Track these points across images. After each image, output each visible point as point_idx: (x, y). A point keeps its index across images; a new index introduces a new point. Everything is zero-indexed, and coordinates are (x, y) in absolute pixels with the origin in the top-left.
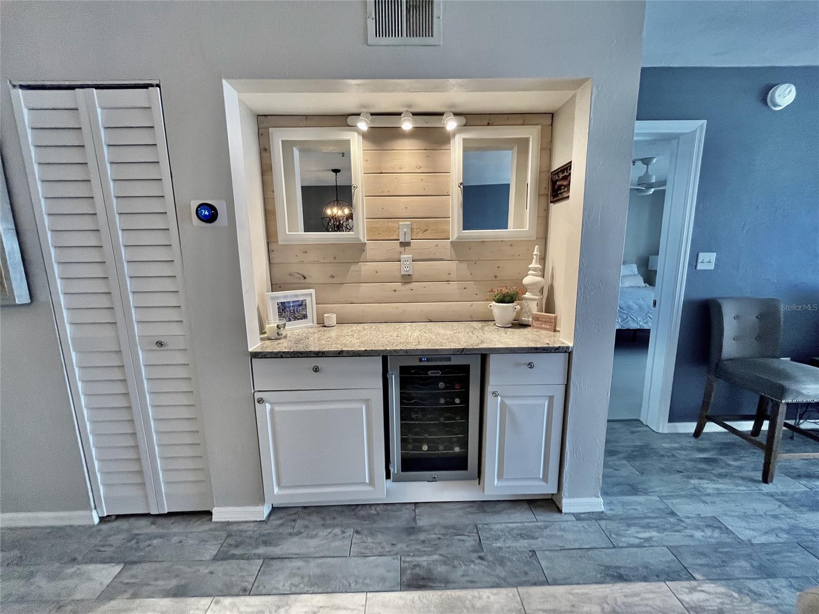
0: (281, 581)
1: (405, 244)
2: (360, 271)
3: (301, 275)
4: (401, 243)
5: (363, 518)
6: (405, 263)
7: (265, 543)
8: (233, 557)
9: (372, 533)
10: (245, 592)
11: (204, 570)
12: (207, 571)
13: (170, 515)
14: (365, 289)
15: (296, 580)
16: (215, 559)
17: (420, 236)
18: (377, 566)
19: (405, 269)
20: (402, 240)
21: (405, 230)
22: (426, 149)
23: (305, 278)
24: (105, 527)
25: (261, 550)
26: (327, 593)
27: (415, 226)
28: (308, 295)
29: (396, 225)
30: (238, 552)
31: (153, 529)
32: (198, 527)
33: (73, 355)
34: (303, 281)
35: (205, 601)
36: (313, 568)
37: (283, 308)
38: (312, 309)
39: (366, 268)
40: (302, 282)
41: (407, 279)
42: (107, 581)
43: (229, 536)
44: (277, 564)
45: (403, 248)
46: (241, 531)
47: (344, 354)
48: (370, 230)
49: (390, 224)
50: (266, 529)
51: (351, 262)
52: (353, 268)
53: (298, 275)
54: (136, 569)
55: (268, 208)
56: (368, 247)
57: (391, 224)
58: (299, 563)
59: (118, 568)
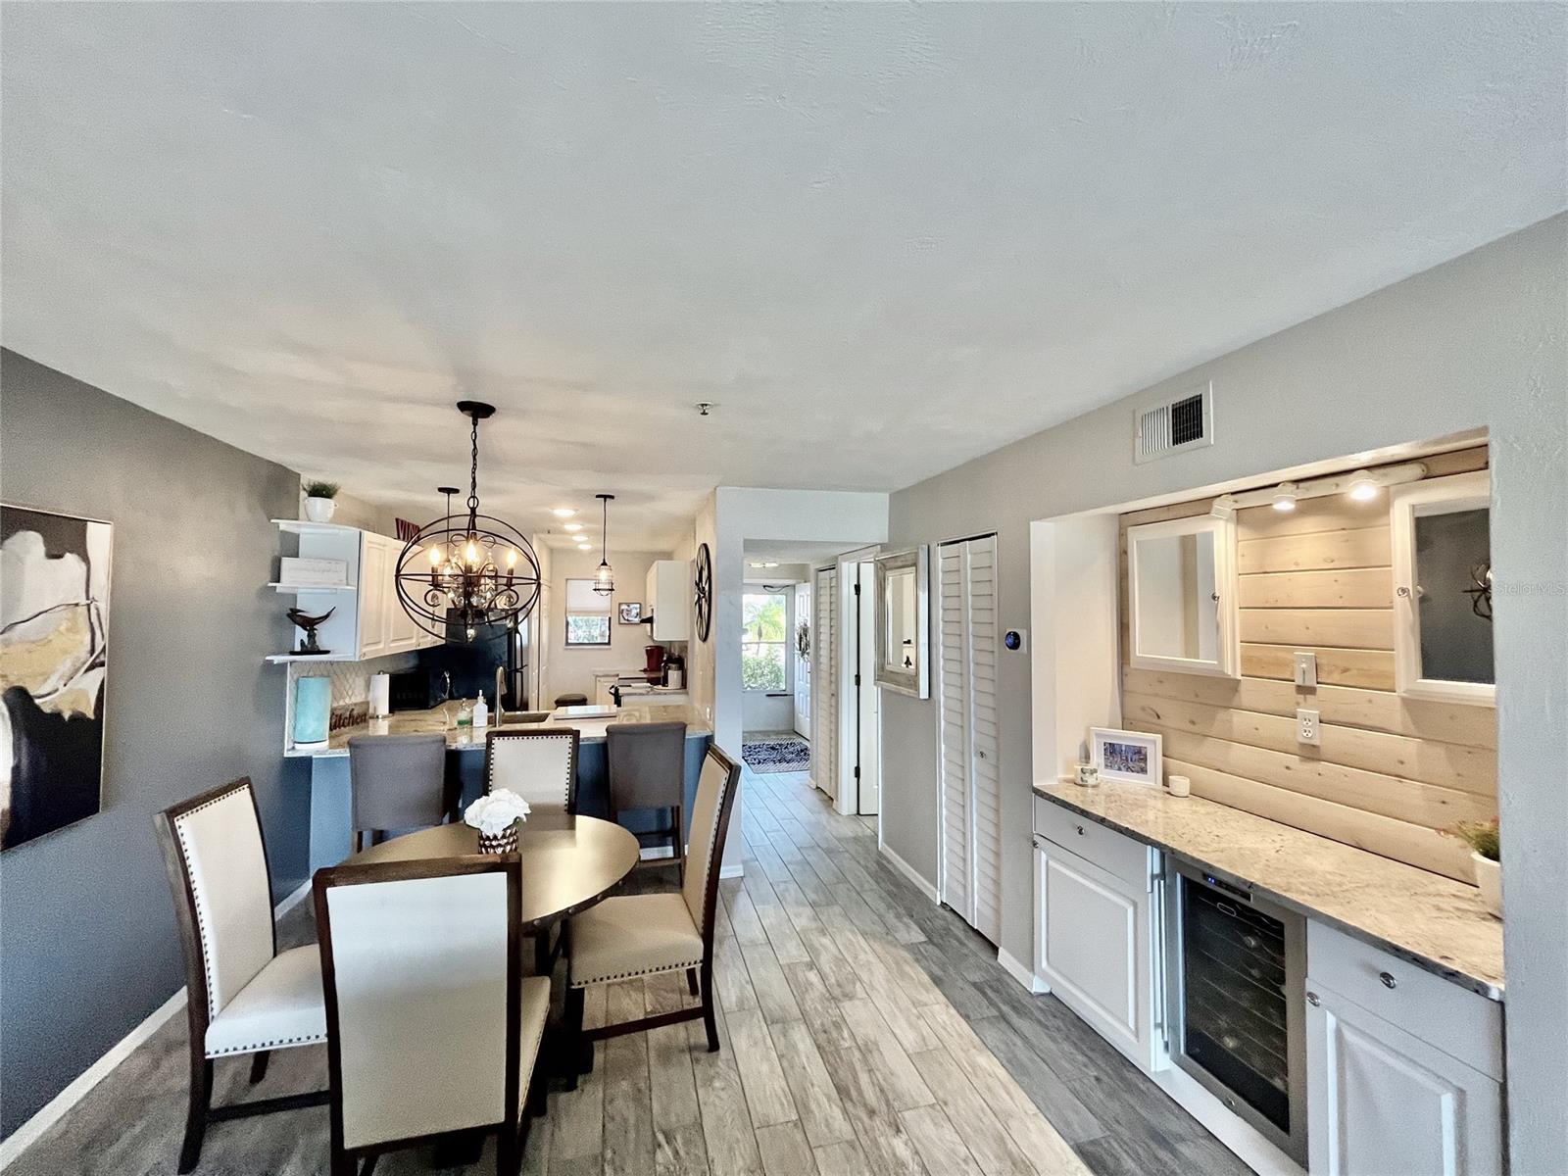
0: (992, 1035)
1: (1305, 690)
2: (1230, 722)
3: (1154, 711)
4: (1299, 687)
5: (1123, 1079)
6: (1305, 723)
7: (1014, 1008)
8: (984, 994)
9: (1111, 1094)
10: (967, 1018)
11: (960, 983)
12: (961, 986)
13: (977, 932)
14: (1240, 754)
15: (1003, 1047)
16: (975, 985)
17: (1336, 677)
18: (1077, 1113)
19: (1305, 734)
20: (1299, 681)
21: (1304, 666)
22: (1343, 529)
23: (1159, 717)
24: (941, 911)
25: (1005, 1008)
26: (1013, 1078)
27: (1323, 661)
28: (1151, 743)
29: (1289, 657)
30: (989, 992)
31: (961, 935)
32: (985, 956)
33: (943, 746)
34: (1155, 720)
35: (942, 998)
36: (1022, 1053)
37: (1112, 750)
38: (1155, 762)
39: (1241, 720)
40: (1152, 721)
41: (1311, 753)
42: (915, 941)
43: (998, 980)
44: (1003, 1025)
45: (1302, 696)
46: (1008, 984)
47: (1106, 824)
48: (1247, 660)
49: (1280, 654)
50: (1026, 1000)
51: (1218, 706)
52: (1222, 715)
53: (1151, 712)
54: (930, 948)
55: (1125, 621)
56: (1243, 688)
57: (1282, 653)
58: (1019, 1042)
59: (923, 938)
